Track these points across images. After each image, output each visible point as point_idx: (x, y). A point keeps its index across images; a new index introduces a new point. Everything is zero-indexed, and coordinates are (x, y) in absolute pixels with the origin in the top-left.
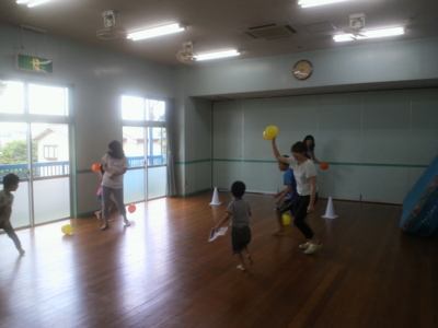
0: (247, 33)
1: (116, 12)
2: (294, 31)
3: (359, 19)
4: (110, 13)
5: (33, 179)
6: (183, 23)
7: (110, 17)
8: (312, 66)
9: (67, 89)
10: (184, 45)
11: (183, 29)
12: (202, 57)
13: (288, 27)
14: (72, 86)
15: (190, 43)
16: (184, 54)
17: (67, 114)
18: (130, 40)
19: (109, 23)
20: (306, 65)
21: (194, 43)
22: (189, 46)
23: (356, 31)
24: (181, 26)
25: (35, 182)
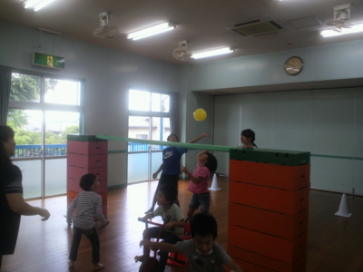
0: (234, 30)
1: (109, 13)
2: (280, 28)
3: (344, 11)
4: (104, 14)
5: (45, 158)
6: (172, 23)
7: (105, 18)
8: (302, 62)
9: (79, 83)
10: (180, 43)
11: (172, 28)
12: (198, 55)
13: (272, 22)
14: (83, 80)
15: (185, 42)
16: (179, 52)
17: (79, 104)
18: (131, 40)
19: (103, 23)
20: (297, 62)
21: (188, 42)
22: (184, 45)
23: (341, 24)
24: (170, 25)
25: (46, 161)
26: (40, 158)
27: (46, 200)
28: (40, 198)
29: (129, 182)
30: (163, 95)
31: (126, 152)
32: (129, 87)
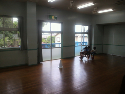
0: (116, 3)
1: (74, 1)
4: (72, 1)
7: (72, 3)
9: (61, 24)
10: (95, 9)
12: (100, 12)
15: (96, 8)
16: (94, 12)
17: (61, 31)
18: (78, 9)
19: (72, 5)
21: (98, 8)
22: (96, 9)
24: (93, 3)
25: (52, 49)
26: (50, 48)
27: (52, 61)
28: (50, 60)
29: (75, 56)
30: (84, 26)
31: (74, 46)
32: (76, 24)
